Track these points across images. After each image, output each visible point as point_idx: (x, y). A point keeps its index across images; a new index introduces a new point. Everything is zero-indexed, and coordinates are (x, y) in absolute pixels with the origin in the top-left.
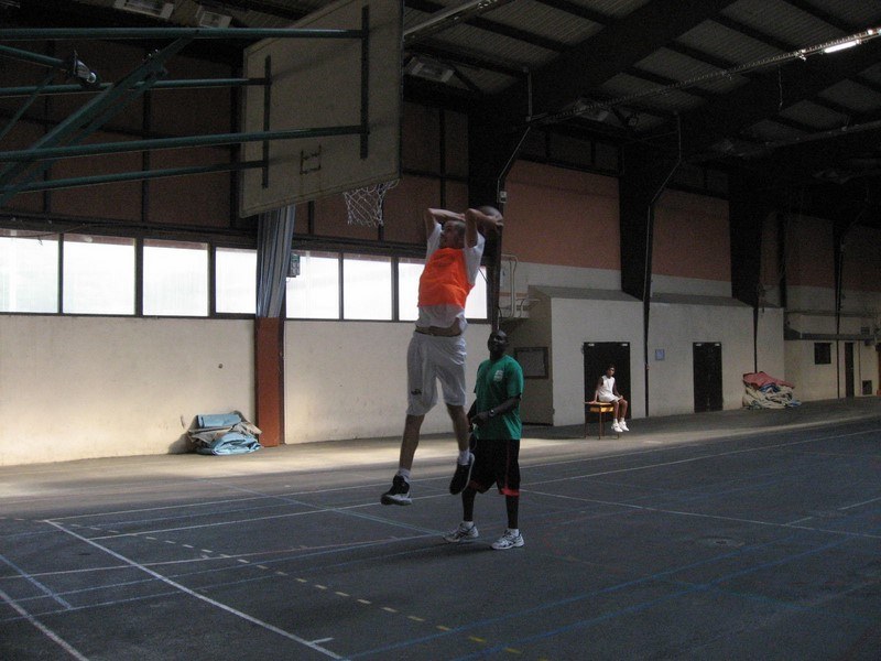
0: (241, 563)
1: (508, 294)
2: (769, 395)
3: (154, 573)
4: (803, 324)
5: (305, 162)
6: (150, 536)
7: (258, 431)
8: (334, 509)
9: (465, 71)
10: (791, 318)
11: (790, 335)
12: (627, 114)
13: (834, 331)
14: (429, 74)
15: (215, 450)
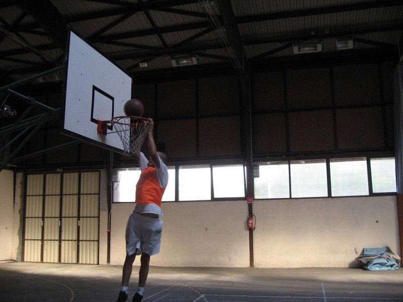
7: (399, 258)
15: (369, 267)
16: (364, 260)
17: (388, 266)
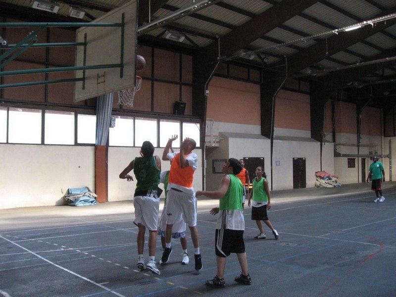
0: (77, 252)
1: (210, 136)
2: (327, 181)
3: (38, 256)
4: (343, 150)
5: (99, 79)
6: (40, 240)
7: (96, 196)
8: (123, 229)
9: (191, 37)
10: (337, 147)
11: (337, 154)
12: (263, 56)
13: (357, 153)
14: (174, 38)
15: (76, 204)
16: (71, 198)
17: (89, 202)
